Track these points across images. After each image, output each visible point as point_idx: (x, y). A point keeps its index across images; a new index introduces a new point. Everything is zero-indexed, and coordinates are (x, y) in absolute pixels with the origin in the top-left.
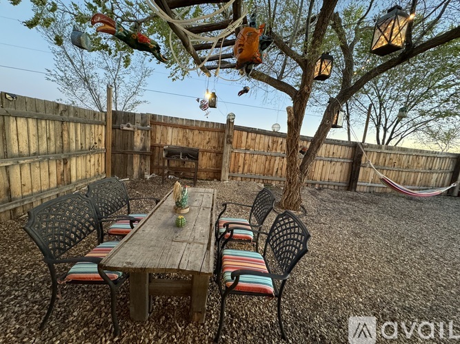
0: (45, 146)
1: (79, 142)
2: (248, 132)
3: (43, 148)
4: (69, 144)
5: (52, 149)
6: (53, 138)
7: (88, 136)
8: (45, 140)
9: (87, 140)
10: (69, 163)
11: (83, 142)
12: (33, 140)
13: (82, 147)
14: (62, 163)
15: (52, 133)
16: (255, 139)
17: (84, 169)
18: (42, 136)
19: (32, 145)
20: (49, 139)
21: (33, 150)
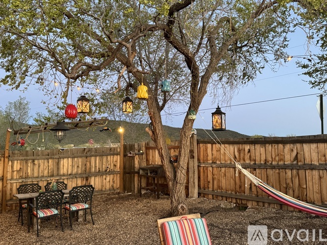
0: (76, 170)
1: (98, 168)
2: (212, 144)
3: (75, 171)
4: (90, 168)
5: (80, 172)
6: (80, 166)
7: (104, 163)
8: (76, 167)
9: (104, 166)
10: (89, 180)
11: (101, 167)
12: (70, 168)
13: (99, 170)
14: (85, 180)
15: (80, 164)
16: (220, 151)
17: (100, 184)
18: (75, 165)
19: (69, 170)
20: (78, 167)
21: (69, 173)
